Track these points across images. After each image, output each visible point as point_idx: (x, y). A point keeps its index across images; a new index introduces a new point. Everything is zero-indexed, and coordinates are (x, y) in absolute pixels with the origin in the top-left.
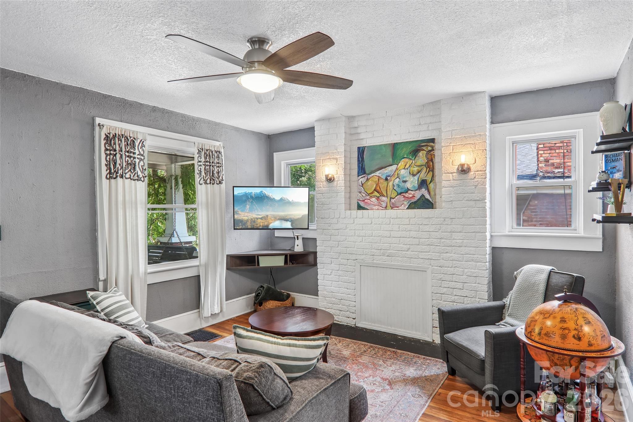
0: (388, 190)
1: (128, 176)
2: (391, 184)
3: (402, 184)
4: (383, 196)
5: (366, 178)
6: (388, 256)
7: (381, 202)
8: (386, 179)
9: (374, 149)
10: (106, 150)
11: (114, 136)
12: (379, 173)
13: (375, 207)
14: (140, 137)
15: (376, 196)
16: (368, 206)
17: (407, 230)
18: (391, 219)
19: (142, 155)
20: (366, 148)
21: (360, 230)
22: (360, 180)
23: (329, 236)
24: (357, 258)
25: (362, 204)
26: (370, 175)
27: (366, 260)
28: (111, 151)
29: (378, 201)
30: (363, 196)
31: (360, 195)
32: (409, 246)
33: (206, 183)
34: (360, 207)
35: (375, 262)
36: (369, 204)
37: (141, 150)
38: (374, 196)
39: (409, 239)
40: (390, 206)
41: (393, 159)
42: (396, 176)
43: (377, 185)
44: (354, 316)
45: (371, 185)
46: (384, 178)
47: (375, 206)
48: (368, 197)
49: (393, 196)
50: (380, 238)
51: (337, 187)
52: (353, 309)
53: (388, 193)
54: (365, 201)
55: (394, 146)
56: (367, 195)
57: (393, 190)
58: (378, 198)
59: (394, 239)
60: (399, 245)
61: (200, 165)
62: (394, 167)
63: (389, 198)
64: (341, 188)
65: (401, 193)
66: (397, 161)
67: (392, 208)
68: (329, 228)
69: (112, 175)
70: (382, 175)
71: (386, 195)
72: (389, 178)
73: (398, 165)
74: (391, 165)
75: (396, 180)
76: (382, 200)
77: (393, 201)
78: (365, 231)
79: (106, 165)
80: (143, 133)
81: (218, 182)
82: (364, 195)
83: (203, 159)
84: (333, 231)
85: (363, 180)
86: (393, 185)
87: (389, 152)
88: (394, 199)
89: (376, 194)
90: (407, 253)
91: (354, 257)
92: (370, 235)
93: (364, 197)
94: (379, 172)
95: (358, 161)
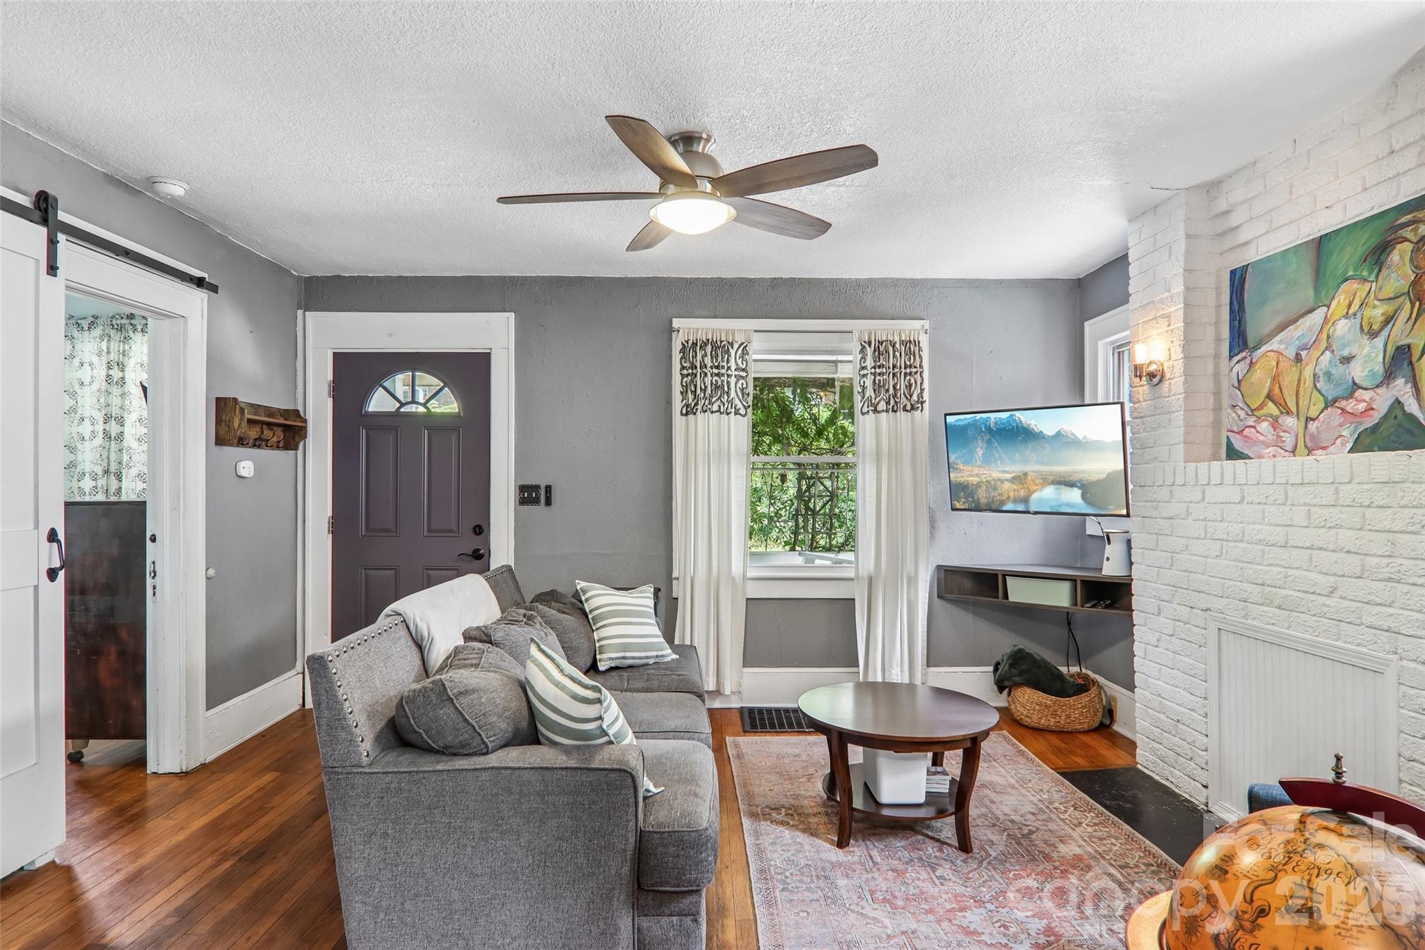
0: (1301, 393)
1: (715, 408)
2: (1308, 373)
3: (1339, 370)
4: (1288, 413)
5: (1248, 361)
6: (1279, 607)
7: (1282, 434)
8: (1298, 358)
9: (1268, 266)
10: (683, 368)
11: (695, 344)
12: (1281, 342)
13: (1267, 451)
14: (740, 338)
15: (1271, 416)
16: (1250, 448)
17: (1328, 525)
18: (1289, 487)
19: (743, 370)
20: (1250, 269)
21: (1216, 521)
22: (1234, 370)
23: (1155, 536)
24: (1209, 606)
25: (1238, 444)
26: (1259, 351)
27: (1228, 612)
28: (690, 371)
29: (1275, 429)
30: (1239, 416)
31: (1234, 415)
32: (1333, 579)
33: (875, 411)
34: (1233, 454)
35: (1249, 622)
36: (1255, 442)
37: (739, 362)
38: (1266, 416)
39: (1335, 555)
40: (1306, 446)
41: (1317, 290)
42: (1324, 344)
43: (1275, 379)
44: (1203, 777)
45: (1260, 383)
46: (1292, 356)
47: (1268, 446)
48: (1251, 421)
49: (1313, 414)
50: (1262, 547)
51: (1169, 396)
52: (1200, 756)
53: (1301, 404)
54: (1245, 433)
55: (1321, 246)
56: (1250, 413)
57: (1315, 392)
58: (1275, 424)
59: (1295, 552)
60: (1308, 574)
61: (864, 376)
62: (1319, 314)
63: (1303, 420)
64: (1178, 397)
65: (1335, 401)
66: (1326, 294)
67: (1310, 452)
68: (1154, 514)
69: (689, 411)
70: (1286, 348)
71: (1294, 410)
72: (1304, 353)
73: (1328, 307)
74: (1311, 311)
75: (1322, 357)
76: (1284, 428)
77: (1313, 426)
78: (1226, 524)
79: (682, 393)
80: (745, 331)
81: (909, 407)
82: (1242, 414)
83: (869, 362)
84: (1162, 522)
85: (1241, 368)
86: (1315, 375)
87: (1302, 271)
88: (1316, 423)
89: (1271, 408)
90: (1329, 601)
91: (1202, 601)
92: (1239, 538)
93: (1241, 420)
94: (1278, 338)
95: (1232, 311)
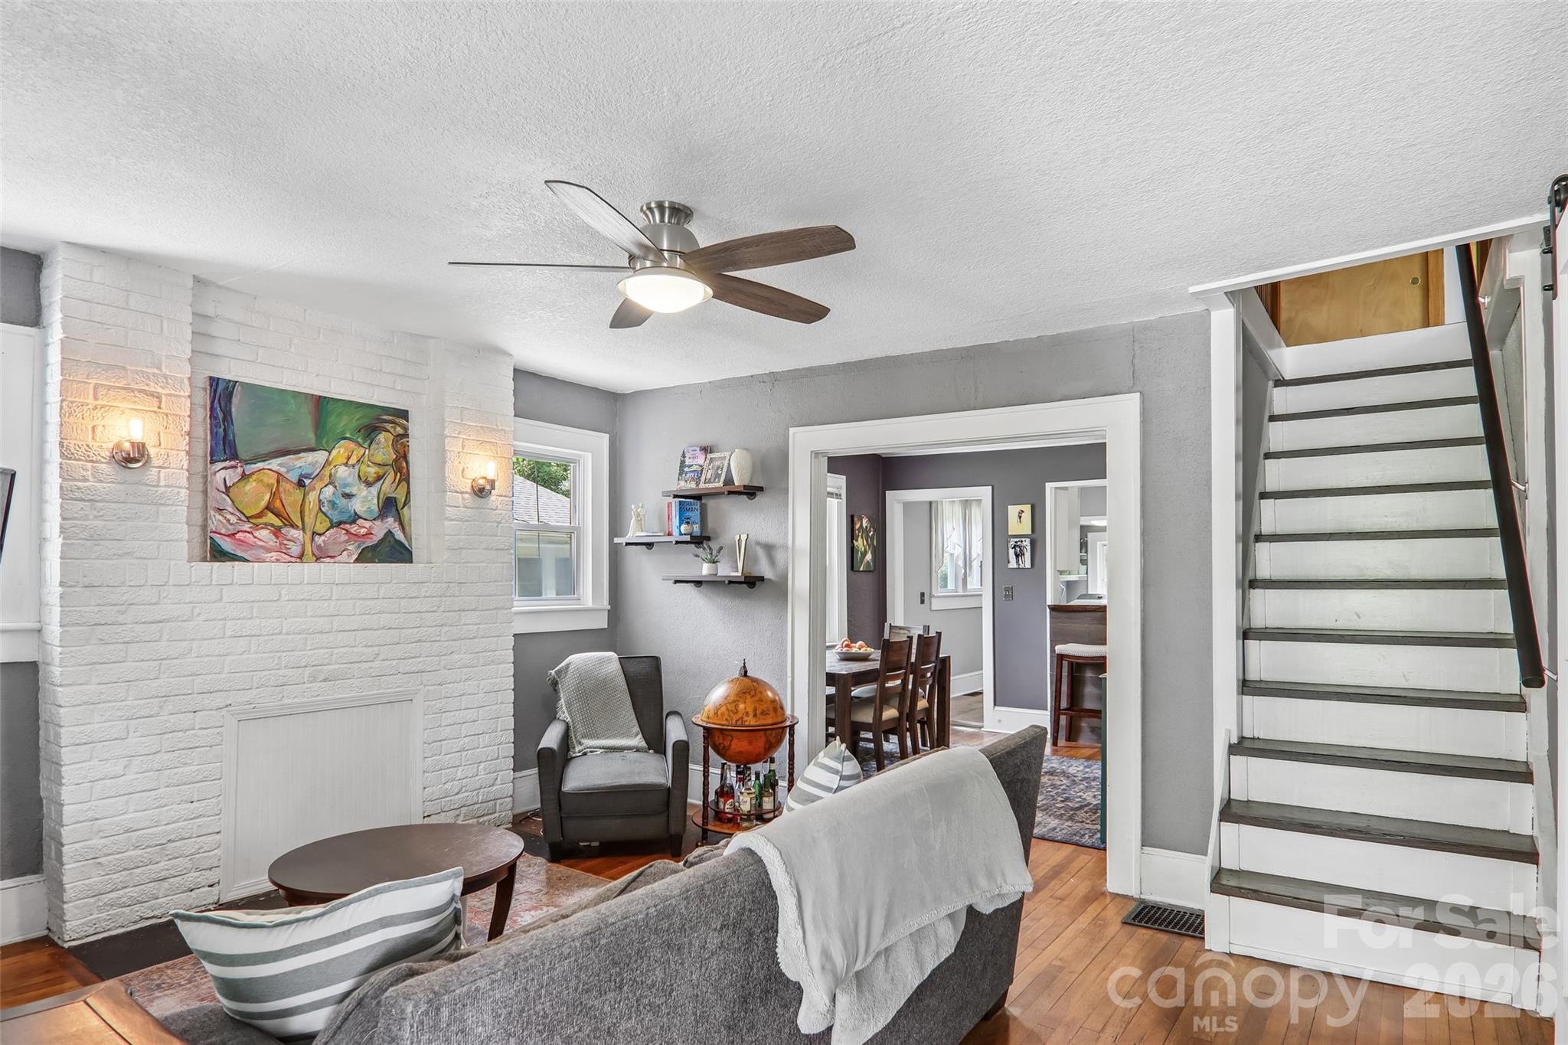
0: (307, 513)
2: (312, 497)
3: (342, 502)
4: (293, 526)
5: (239, 470)
6: (325, 680)
7: (286, 542)
8: (300, 484)
9: (266, 398)
12: (280, 465)
13: (269, 555)
15: (272, 525)
16: (246, 551)
17: (373, 612)
20: (238, 388)
21: (243, 618)
22: (218, 474)
23: (122, 646)
24: (229, 702)
25: (227, 545)
26: (253, 466)
27: (260, 701)
29: (277, 537)
30: (228, 521)
31: (220, 518)
32: (376, 649)
34: (218, 554)
35: (286, 701)
36: (251, 546)
38: (266, 524)
39: (379, 632)
40: (313, 554)
41: (319, 437)
42: (327, 480)
43: (274, 495)
44: (212, 876)
45: (255, 494)
46: (295, 479)
47: (269, 551)
48: (247, 527)
49: (319, 528)
50: (304, 636)
51: (157, 486)
52: (210, 858)
53: (306, 520)
54: (238, 536)
55: (321, 405)
56: (243, 518)
57: (320, 514)
58: (277, 532)
59: (340, 635)
60: (355, 649)
62: (320, 456)
63: (309, 534)
64: (176, 490)
65: (339, 523)
66: (327, 442)
67: (318, 559)
68: (121, 619)
70: (288, 472)
71: (300, 525)
72: (307, 482)
73: (330, 453)
74: (313, 450)
75: (326, 489)
76: (289, 537)
77: (319, 540)
78: (257, 621)
82: (233, 519)
84: (140, 628)
86: (320, 501)
87: (306, 419)
88: (323, 538)
89: (271, 518)
90: (373, 665)
91: (219, 700)
92: (277, 631)
93: (232, 524)
94: (279, 460)
95: (213, 417)
